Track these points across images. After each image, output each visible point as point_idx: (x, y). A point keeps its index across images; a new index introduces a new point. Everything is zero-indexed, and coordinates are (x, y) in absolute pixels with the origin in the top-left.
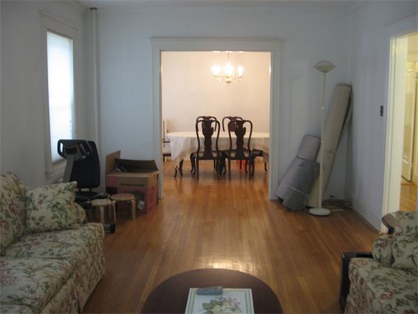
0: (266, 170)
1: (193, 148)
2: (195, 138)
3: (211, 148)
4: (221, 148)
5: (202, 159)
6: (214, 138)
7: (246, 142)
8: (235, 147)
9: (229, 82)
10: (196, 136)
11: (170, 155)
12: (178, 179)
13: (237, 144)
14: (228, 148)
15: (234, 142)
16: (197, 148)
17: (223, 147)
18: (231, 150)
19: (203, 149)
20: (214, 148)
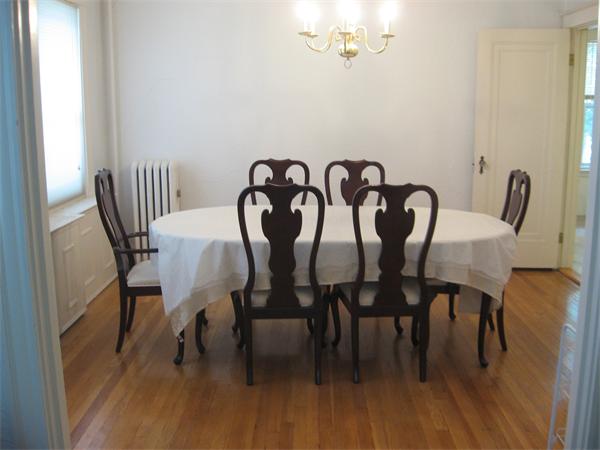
0: (452, 315)
1: (234, 277)
2: (235, 245)
3: (293, 280)
4: (329, 279)
5: (263, 313)
6: (303, 245)
7: (411, 256)
8: (373, 274)
9: (349, 54)
10: (239, 238)
11: (156, 291)
12: (189, 370)
13: (382, 263)
14: (350, 277)
15: (372, 259)
16: (246, 278)
17: (335, 272)
18: (360, 283)
19: (264, 283)
20: (302, 280)
